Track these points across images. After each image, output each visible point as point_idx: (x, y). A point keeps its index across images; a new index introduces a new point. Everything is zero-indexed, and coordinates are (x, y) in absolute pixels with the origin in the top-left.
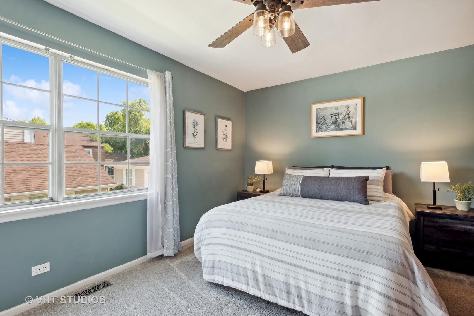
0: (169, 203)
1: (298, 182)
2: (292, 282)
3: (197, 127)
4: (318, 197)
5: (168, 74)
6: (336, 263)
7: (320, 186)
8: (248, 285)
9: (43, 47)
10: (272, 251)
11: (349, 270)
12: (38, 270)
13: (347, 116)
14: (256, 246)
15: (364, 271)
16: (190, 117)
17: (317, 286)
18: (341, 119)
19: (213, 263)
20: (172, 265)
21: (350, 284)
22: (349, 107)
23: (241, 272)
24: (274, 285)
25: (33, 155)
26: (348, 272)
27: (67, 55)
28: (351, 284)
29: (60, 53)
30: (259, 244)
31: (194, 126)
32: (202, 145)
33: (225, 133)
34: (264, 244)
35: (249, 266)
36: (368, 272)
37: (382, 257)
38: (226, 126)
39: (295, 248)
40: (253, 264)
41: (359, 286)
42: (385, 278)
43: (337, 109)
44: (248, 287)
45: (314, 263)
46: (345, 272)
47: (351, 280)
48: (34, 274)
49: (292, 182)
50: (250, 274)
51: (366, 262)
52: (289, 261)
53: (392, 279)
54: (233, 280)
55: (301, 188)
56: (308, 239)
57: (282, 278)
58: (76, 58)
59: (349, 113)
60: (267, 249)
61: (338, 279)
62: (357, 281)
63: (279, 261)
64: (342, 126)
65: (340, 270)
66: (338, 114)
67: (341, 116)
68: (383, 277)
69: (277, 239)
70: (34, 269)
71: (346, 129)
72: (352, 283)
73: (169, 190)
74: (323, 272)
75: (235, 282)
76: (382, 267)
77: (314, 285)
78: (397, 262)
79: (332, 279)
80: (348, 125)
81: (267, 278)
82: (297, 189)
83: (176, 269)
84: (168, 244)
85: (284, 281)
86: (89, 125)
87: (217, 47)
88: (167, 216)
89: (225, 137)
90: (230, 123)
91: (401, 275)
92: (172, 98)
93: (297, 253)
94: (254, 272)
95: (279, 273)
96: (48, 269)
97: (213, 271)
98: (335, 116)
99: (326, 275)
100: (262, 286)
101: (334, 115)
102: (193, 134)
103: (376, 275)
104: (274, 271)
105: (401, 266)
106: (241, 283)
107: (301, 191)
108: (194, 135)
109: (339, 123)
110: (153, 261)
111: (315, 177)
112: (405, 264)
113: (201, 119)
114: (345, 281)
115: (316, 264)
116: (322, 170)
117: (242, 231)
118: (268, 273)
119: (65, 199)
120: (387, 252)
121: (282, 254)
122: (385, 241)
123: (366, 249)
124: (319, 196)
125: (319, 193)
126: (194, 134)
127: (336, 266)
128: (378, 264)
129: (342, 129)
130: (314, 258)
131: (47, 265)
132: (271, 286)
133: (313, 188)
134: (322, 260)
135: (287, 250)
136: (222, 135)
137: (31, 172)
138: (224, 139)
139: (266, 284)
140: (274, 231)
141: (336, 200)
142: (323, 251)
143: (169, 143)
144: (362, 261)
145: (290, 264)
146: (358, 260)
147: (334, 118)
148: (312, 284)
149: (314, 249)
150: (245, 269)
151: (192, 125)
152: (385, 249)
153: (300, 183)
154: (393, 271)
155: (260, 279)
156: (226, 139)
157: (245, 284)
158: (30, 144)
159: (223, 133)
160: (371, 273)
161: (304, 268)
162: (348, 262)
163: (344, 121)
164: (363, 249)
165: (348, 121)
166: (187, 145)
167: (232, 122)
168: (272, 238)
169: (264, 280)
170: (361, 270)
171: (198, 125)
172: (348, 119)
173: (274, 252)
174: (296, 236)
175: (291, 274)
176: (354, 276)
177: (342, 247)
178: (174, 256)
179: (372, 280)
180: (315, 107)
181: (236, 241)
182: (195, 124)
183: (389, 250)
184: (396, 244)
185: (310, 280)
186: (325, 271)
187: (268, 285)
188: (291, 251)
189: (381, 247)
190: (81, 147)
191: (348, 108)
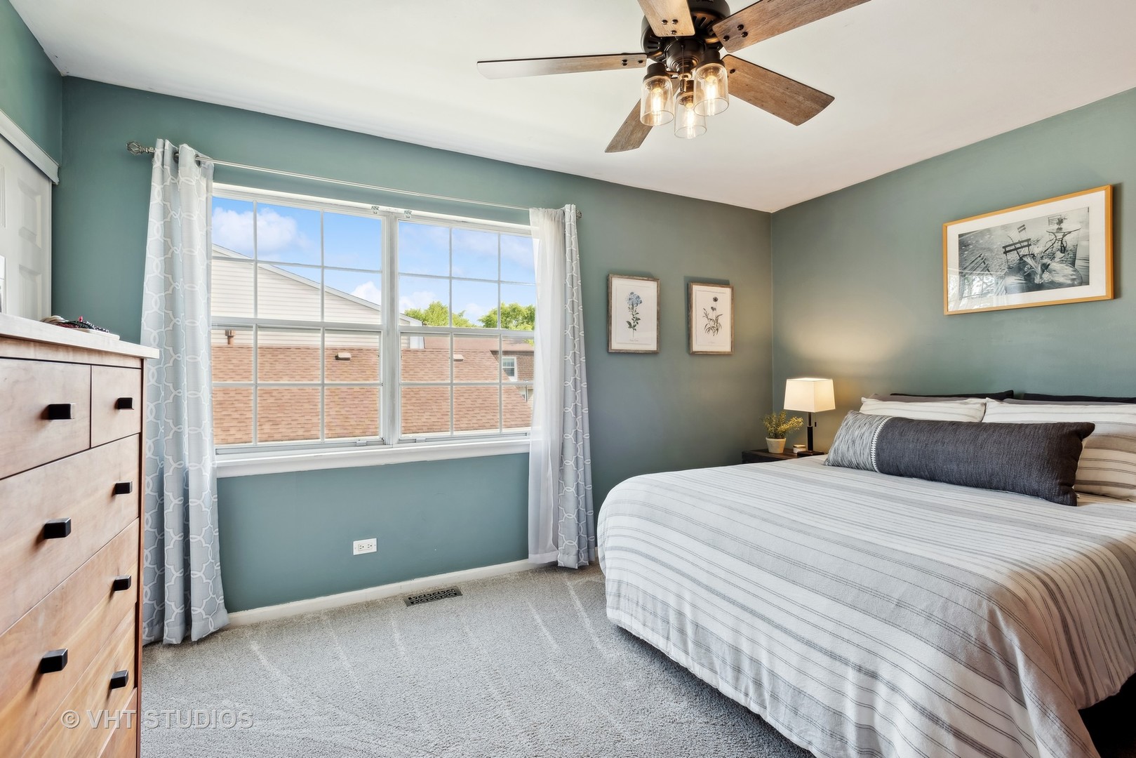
0: (570, 463)
1: (871, 432)
2: (745, 647)
3: (639, 308)
4: (922, 473)
5: (570, 210)
6: (831, 619)
7: (927, 444)
8: (668, 638)
9: (369, 206)
10: (712, 574)
11: (856, 639)
12: (361, 547)
13: (1057, 245)
14: (686, 560)
15: (887, 646)
16: (621, 288)
17: (790, 665)
18: (1039, 256)
19: (619, 587)
20: (569, 583)
21: (855, 672)
22: (1064, 221)
23: (659, 612)
24: (714, 647)
25: (418, 370)
26: (853, 644)
27: (401, 210)
28: (858, 673)
29: (392, 209)
30: (690, 558)
31: (631, 306)
32: (653, 347)
33: (712, 315)
34: (700, 557)
35: (672, 601)
36: (896, 650)
37: (929, 617)
38: (715, 300)
39: (754, 574)
40: (679, 597)
41: (877, 682)
42: (930, 671)
43: (1022, 228)
44: (667, 643)
45: (787, 612)
46: (848, 641)
47: (858, 662)
48: (356, 552)
49: (856, 433)
50: (672, 618)
51: (894, 625)
52: (741, 601)
53: (947, 676)
54: (644, 625)
55: (877, 449)
56: (779, 557)
57: (727, 635)
58: (414, 212)
59: (1064, 236)
60: (704, 570)
61: (833, 656)
62: (871, 668)
63: (724, 597)
64: (1041, 278)
65: (837, 636)
66: (1026, 244)
67: (1036, 250)
68: (926, 668)
69: (722, 551)
70: (356, 544)
71: (1053, 285)
72: (860, 669)
73: (570, 436)
74: (803, 635)
75: (648, 629)
76: (927, 642)
77: (786, 662)
78: (966, 636)
79: (820, 655)
80: (1061, 271)
81: (701, 630)
82: (867, 450)
83: (572, 593)
84: (566, 542)
85: (731, 642)
86: (514, 310)
87: (623, 148)
88: (565, 489)
89: (712, 324)
90: (727, 291)
91: (975, 670)
92: (576, 256)
93: (757, 584)
94: (680, 614)
95: (722, 623)
96: (374, 549)
97: (618, 604)
98: (1016, 249)
99: (809, 644)
100: (691, 646)
101: (1013, 247)
102: (629, 323)
103: (911, 659)
104: (714, 618)
105: (976, 649)
106: (657, 633)
107: (878, 455)
108: (633, 324)
109: (1031, 268)
110: (540, 572)
111: (919, 422)
112: (990, 644)
113: (648, 291)
114: (845, 662)
115: (791, 614)
116: (961, 403)
117: (665, 526)
118: (705, 621)
119: (400, 441)
120: (945, 609)
121: (729, 583)
122: (952, 582)
123: (896, 595)
124: (927, 473)
125: (923, 462)
126: (632, 322)
127: (830, 626)
128: (919, 633)
129: (1040, 287)
130: (788, 600)
131: (373, 541)
132: (708, 650)
133: (909, 449)
134: (803, 607)
135: (739, 576)
136: (705, 321)
137: (414, 400)
138: (709, 329)
139: (698, 644)
140: (718, 531)
141: (974, 487)
142: (805, 587)
143: (570, 345)
144: (885, 621)
145: (743, 608)
146: (876, 617)
147: (1013, 257)
148: (781, 659)
149: (789, 581)
150: (665, 604)
151: (626, 305)
152: (942, 600)
153: (876, 436)
154: (953, 656)
155: (690, 630)
156: (714, 327)
157: (663, 636)
158: (416, 351)
159: (707, 315)
160: (903, 654)
161: (769, 621)
162: (856, 618)
163: (1046, 261)
164: (890, 594)
165: (1062, 261)
166: (615, 345)
167: (733, 290)
168: (714, 547)
169: (696, 633)
170: (881, 643)
171: (641, 303)
172: (1059, 255)
173: (716, 576)
174: (758, 548)
175: (744, 629)
176: (866, 653)
177: (846, 582)
178: (577, 568)
179: (903, 670)
180: (954, 231)
181: (654, 545)
182: (635, 301)
183: (950, 603)
184: (977, 592)
185: (778, 650)
186: (807, 633)
187: (703, 646)
188: (746, 579)
189: (932, 594)
190: (490, 354)
191: (1060, 221)
